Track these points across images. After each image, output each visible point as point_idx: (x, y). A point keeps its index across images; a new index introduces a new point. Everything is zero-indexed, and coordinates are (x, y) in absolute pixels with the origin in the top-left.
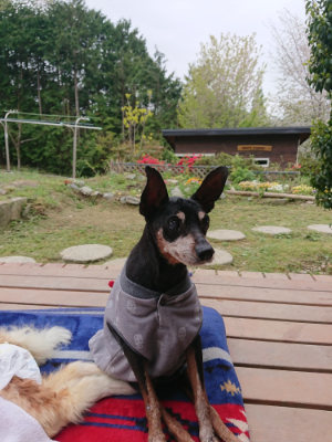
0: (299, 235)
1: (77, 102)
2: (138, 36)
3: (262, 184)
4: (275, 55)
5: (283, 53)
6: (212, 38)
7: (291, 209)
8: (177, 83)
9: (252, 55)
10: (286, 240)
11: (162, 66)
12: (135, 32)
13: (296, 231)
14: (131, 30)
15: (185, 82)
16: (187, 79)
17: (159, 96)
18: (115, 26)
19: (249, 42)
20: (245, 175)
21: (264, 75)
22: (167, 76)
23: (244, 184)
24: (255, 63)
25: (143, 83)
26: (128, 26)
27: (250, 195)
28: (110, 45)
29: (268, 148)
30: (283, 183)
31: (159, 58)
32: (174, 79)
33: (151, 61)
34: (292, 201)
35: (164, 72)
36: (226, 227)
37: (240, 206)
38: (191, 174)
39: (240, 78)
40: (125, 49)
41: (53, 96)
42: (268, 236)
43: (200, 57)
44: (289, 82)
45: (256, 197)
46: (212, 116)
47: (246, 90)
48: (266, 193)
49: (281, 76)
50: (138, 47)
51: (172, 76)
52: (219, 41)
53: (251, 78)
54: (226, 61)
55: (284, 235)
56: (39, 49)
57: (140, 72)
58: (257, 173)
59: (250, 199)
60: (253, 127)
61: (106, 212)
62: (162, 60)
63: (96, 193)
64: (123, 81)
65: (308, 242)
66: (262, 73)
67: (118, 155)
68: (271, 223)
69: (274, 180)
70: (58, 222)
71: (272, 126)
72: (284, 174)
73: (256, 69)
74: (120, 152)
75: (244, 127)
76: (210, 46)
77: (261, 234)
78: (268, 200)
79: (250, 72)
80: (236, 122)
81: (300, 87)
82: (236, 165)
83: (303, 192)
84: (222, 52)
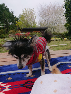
2: (7, 7)
6: (25, 9)
8: (17, 18)
9: (33, 13)
11: (13, 14)
12: (6, 7)
13: (58, 45)
14: (5, 6)
15: (19, 18)
18: (1, 5)
19: (32, 10)
22: (15, 16)
24: (34, 15)
25: (9, 18)
26: (4, 5)
31: (12, 13)
32: (16, 17)
33: (11, 13)
35: (14, 15)
38: (29, 37)
39: (31, 17)
40: (4, 10)
42: (54, 46)
43: (23, 13)
44: (41, 18)
46: (26, 25)
47: (33, 20)
49: (39, 17)
50: (7, 10)
51: (16, 16)
52: (27, 9)
53: (34, 18)
54: (28, 14)
57: (8, 16)
62: (13, 13)
64: (4, 17)
66: (36, 16)
67: (11, 33)
71: (39, 27)
73: (34, 16)
75: (33, 28)
76: (24, 11)
79: (33, 16)
80: (31, 27)
84: (27, 12)
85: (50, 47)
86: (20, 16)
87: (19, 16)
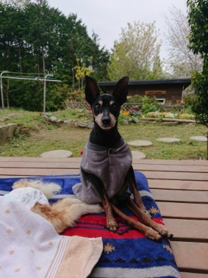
0: (185, 143)
1: (44, 66)
2: (82, 24)
3: (161, 114)
4: (167, 34)
5: (172, 34)
6: (129, 24)
7: (179, 128)
8: (106, 53)
9: (153, 35)
10: (177, 145)
11: (97, 42)
12: (80, 22)
13: (183, 140)
14: (77, 20)
15: (111, 52)
16: (113, 50)
17: (96, 61)
18: (67, 18)
19: (151, 27)
20: (151, 108)
21: (161, 47)
22: (100, 49)
23: (150, 114)
24: (155, 40)
25: (85, 53)
26: (75, 17)
27: (154, 120)
28: (64, 30)
29: (164, 92)
30: (174, 112)
31: (95, 38)
32: (104, 51)
33: (90, 39)
34: (180, 123)
35: (98, 46)
36: (140, 139)
37: (148, 126)
39: (146, 49)
40: (74, 32)
41: (29, 63)
42: (166, 143)
43: (121, 36)
44: (176, 52)
45: (158, 121)
46: (129, 73)
47: (150, 57)
48: (164, 119)
49: (171, 47)
50: (82, 30)
51: (103, 49)
52: (133, 26)
53: (153, 49)
54: (137, 39)
55: (176, 143)
56: (20, 33)
57: (83, 46)
58: (158, 107)
59: (154, 122)
60: (155, 79)
61: (66, 132)
62: (97, 39)
63: (60, 120)
64: (73, 52)
65: (191, 146)
66: (160, 46)
68: (168, 136)
69: (168, 111)
70: (37, 138)
71: (166, 79)
72: (174, 107)
73: (156, 44)
74: (73, 96)
75: (149, 80)
76: (126, 31)
77: (162, 142)
78: (165, 123)
79: (152, 45)
80: (144, 77)
81: (183, 54)
82: (145, 102)
83: (186, 118)
84: (134, 33)
86: (115, 46)
87: (113, 48)
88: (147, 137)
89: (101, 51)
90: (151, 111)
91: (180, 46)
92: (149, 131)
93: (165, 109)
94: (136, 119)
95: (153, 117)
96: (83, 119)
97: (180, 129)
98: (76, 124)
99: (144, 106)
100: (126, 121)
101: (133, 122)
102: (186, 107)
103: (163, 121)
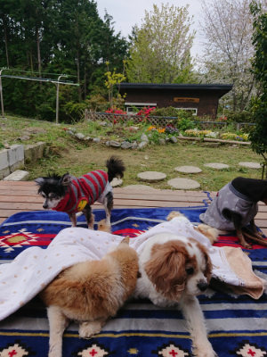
0: (234, 169)
1: (39, 55)
3: (201, 132)
4: (204, 25)
5: (209, 23)
6: (155, 7)
7: (222, 151)
8: (123, 42)
9: (185, 23)
10: (227, 173)
11: (111, 27)
13: (233, 167)
15: (128, 40)
16: (130, 38)
17: (109, 52)
19: (183, 12)
20: (188, 124)
21: (194, 40)
22: (115, 34)
23: (189, 131)
24: (187, 30)
25: (95, 40)
27: (194, 140)
28: (67, 6)
29: (197, 100)
30: (214, 131)
31: (108, 20)
32: (120, 38)
33: (101, 22)
34: (223, 144)
35: (113, 31)
37: (189, 148)
38: (148, 122)
39: (175, 41)
40: (80, 11)
41: (19, 50)
42: (216, 170)
43: (145, 22)
44: (213, 47)
45: (198, 141)
46: (152, 71)
47: (180, 52)
48: (205, 139)
49: (207, 41)
50: (91, 9)
51: (118, 36)
52: (160, 9)
53: (184, 42)
54: (164, 28)
55: (226, 170)
56: (6, 6)
57: (92, 31)
58: (196, 123)
59: (194, 142)
60: (186, 83)
62: (111, 22)
63: (88, 138)
64: (78, 38)
66: (192, 38)
67: (90, 106)
68: (214, 161)
69: (208, 129)
72: (215, 124)
73: (188, 35)
74: (93, 104)
76: (152, 15)
77: (211, 169)
78: (207, 144)
79: (183, 37)
80: (172, 78)
81: (222, 52)
82: (181, 116)
83: (229, 138)
84: (161, 19)
85: (200, 170)
86: (133, 33)
87: (131, 35)
88: (193, 162)
89: (117, 38)
90: (188, 128)
91: (218, 41)
92: (192, 154)
93: (204, 126)
94: (174, 138)
95: (192, 136)
96: (113, 137)
97: (225, 152)
98: (107, 143)
99: (180, 121)
100: (162, 140)
101: (171, 141)
102: (228, 124)
103: (204, 141)
